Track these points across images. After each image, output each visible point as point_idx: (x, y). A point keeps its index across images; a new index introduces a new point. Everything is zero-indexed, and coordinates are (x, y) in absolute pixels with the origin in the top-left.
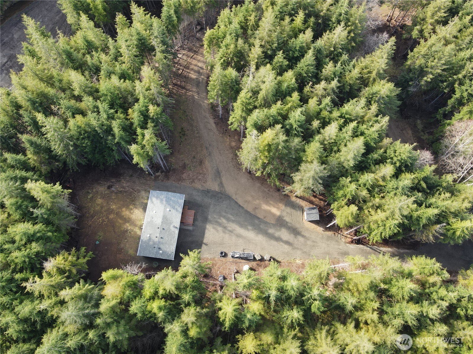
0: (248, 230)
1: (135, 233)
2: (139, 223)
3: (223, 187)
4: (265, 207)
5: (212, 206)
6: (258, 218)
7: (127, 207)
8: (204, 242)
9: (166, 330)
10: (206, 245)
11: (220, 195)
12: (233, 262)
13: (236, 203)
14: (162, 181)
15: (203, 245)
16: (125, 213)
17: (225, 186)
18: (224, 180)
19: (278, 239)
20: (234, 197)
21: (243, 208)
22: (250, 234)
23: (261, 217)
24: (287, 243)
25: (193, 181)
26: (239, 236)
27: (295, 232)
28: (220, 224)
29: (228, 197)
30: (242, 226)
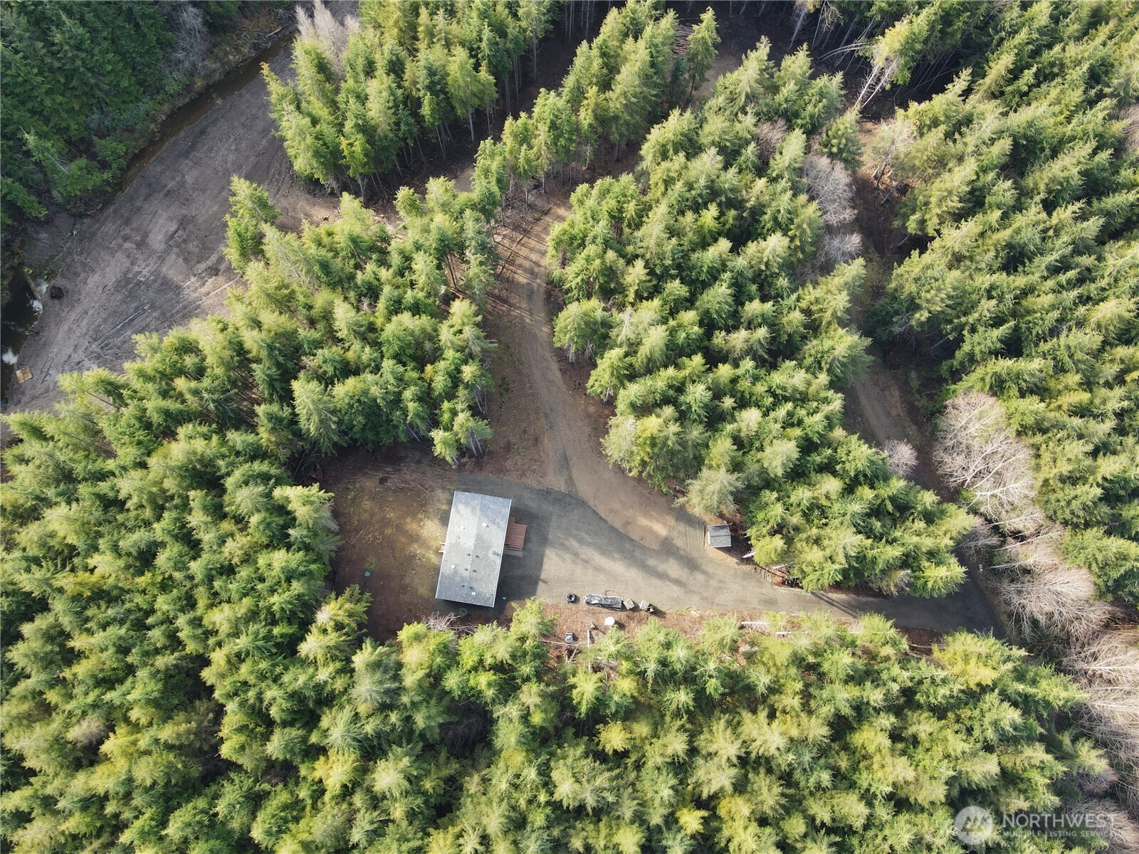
0: (614, 559)
1: (429, 559)
2: (434, 544)
3: (573, 485)
4: (643, 521)
5: (554, 518)
6: (631, 540)
7: (414, 516)
8: (543, 576)
9: (495, 716)
10: (545, 582)
11: (568, 499)
12: (588, 611)
13: (595, 512)
14: (472, 472)
15: (541, 584)
16: (411, 526)
17: (577, 483)
18: (575, 473)
19: (663, 576)
20: (591, 503)
21: (605, 521)
22: (617, 567)
23: (636, 538)
24: (678, 582)
25: (523, 474)
26: (598, 569)
27: (691, 564)
28: (567, 549)
29: (582, 504)
30: (603, 552)
